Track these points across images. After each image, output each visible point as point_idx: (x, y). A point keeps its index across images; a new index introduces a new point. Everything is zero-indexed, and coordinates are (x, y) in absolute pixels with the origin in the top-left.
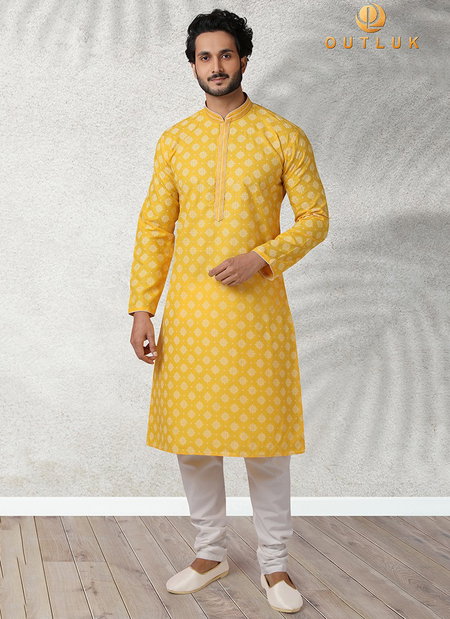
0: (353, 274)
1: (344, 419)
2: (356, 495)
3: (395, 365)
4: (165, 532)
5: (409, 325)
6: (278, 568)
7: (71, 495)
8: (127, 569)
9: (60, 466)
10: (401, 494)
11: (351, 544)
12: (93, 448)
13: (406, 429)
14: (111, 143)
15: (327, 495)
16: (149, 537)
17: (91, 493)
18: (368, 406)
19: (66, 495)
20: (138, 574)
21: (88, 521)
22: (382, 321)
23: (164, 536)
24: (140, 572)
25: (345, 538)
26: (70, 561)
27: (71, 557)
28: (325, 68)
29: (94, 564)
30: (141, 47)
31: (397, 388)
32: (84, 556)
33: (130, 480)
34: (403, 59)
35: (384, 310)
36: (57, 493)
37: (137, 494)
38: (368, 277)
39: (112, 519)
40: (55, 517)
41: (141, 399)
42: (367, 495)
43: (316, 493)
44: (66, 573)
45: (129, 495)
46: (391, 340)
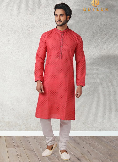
0: (90, 71)
1: (88, 110)
2: (91, 130)
3: (101, 96)
4: (40, 140)
5: (105, 85)
6: (64, 149)
7: (14, 130)
8: (30, 150)
9: (12, 123)
10: (103, 130)
11: (89, 143)
12: (20, 118)
13: (104, 113)
14: (25, 36)
15: (83, 130)
16: (35, 141)
17: (20, 130)
18: (94, 106)
19: (13, 130)
20: (32, 151)
21: (19, 137)
22: (98, 84)
23: (39, 141)
24: (33, 151)
25: (88, 142)
26: (14, 148)
27: (14, 147)
28: (83, 16)
29: (21, 149)
30: (33, 11)
31: (102, 102)
32: (18, 147)
33: (30, 126)
34: (104, 14)
35: (98, 81)
36: (11, 130)
37: (32, 130)
38: (94, 72)
39: (25, 137)
40: (10, 136)
41: (33, 105)
42: (94, 130)
43: (80, 130)
44: (13, 151)
45: (30, 130)
46: (100, 89)
